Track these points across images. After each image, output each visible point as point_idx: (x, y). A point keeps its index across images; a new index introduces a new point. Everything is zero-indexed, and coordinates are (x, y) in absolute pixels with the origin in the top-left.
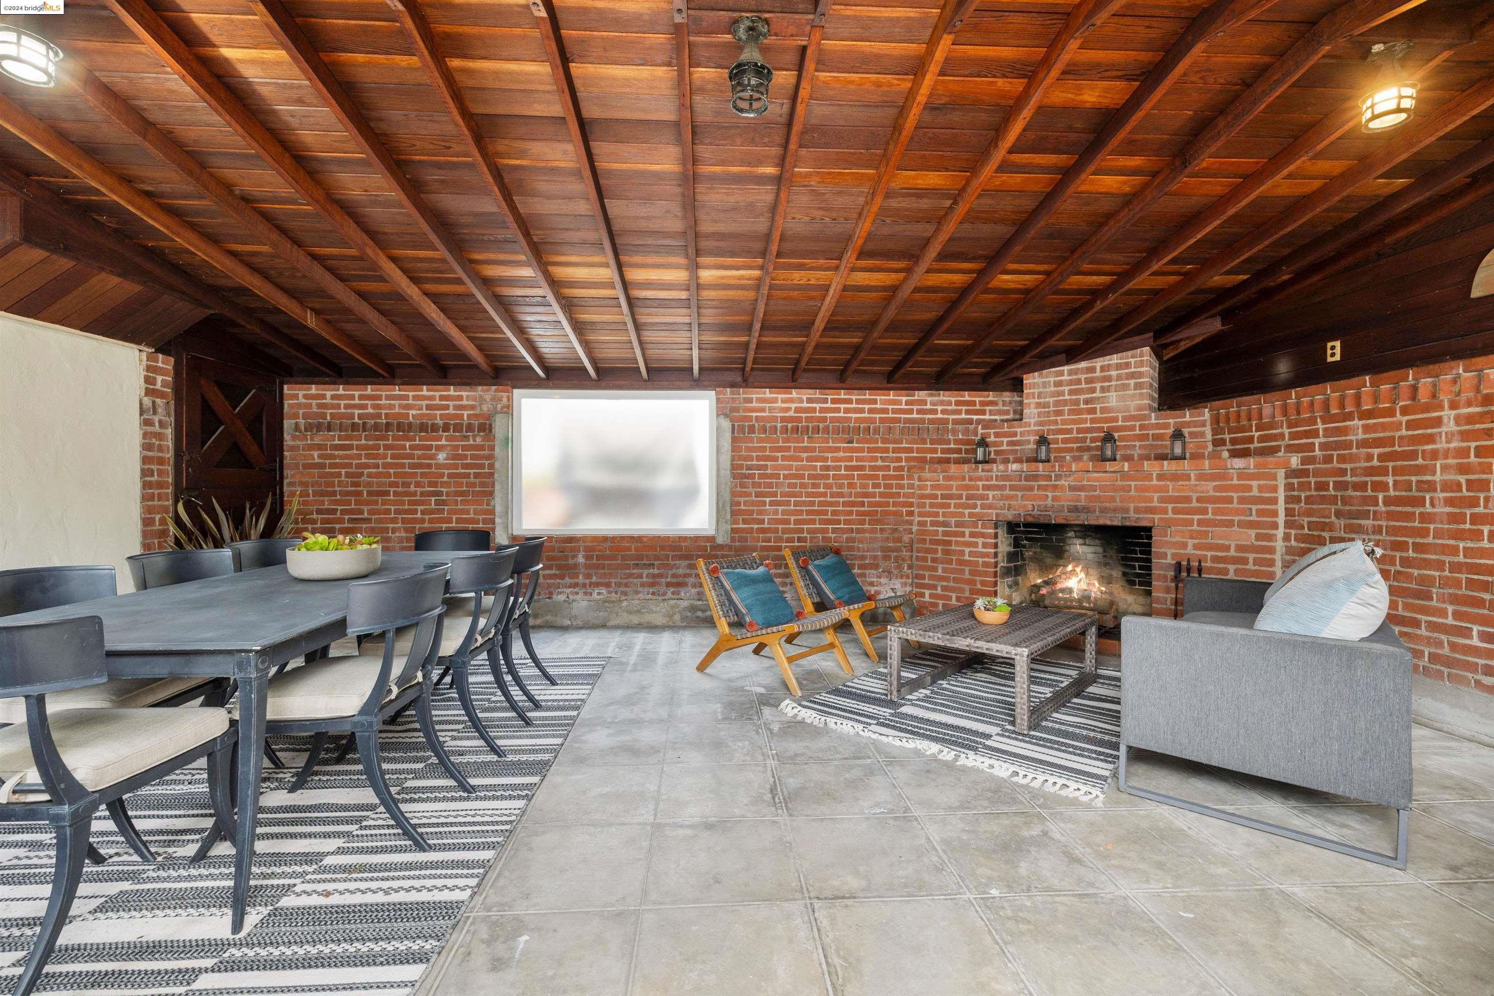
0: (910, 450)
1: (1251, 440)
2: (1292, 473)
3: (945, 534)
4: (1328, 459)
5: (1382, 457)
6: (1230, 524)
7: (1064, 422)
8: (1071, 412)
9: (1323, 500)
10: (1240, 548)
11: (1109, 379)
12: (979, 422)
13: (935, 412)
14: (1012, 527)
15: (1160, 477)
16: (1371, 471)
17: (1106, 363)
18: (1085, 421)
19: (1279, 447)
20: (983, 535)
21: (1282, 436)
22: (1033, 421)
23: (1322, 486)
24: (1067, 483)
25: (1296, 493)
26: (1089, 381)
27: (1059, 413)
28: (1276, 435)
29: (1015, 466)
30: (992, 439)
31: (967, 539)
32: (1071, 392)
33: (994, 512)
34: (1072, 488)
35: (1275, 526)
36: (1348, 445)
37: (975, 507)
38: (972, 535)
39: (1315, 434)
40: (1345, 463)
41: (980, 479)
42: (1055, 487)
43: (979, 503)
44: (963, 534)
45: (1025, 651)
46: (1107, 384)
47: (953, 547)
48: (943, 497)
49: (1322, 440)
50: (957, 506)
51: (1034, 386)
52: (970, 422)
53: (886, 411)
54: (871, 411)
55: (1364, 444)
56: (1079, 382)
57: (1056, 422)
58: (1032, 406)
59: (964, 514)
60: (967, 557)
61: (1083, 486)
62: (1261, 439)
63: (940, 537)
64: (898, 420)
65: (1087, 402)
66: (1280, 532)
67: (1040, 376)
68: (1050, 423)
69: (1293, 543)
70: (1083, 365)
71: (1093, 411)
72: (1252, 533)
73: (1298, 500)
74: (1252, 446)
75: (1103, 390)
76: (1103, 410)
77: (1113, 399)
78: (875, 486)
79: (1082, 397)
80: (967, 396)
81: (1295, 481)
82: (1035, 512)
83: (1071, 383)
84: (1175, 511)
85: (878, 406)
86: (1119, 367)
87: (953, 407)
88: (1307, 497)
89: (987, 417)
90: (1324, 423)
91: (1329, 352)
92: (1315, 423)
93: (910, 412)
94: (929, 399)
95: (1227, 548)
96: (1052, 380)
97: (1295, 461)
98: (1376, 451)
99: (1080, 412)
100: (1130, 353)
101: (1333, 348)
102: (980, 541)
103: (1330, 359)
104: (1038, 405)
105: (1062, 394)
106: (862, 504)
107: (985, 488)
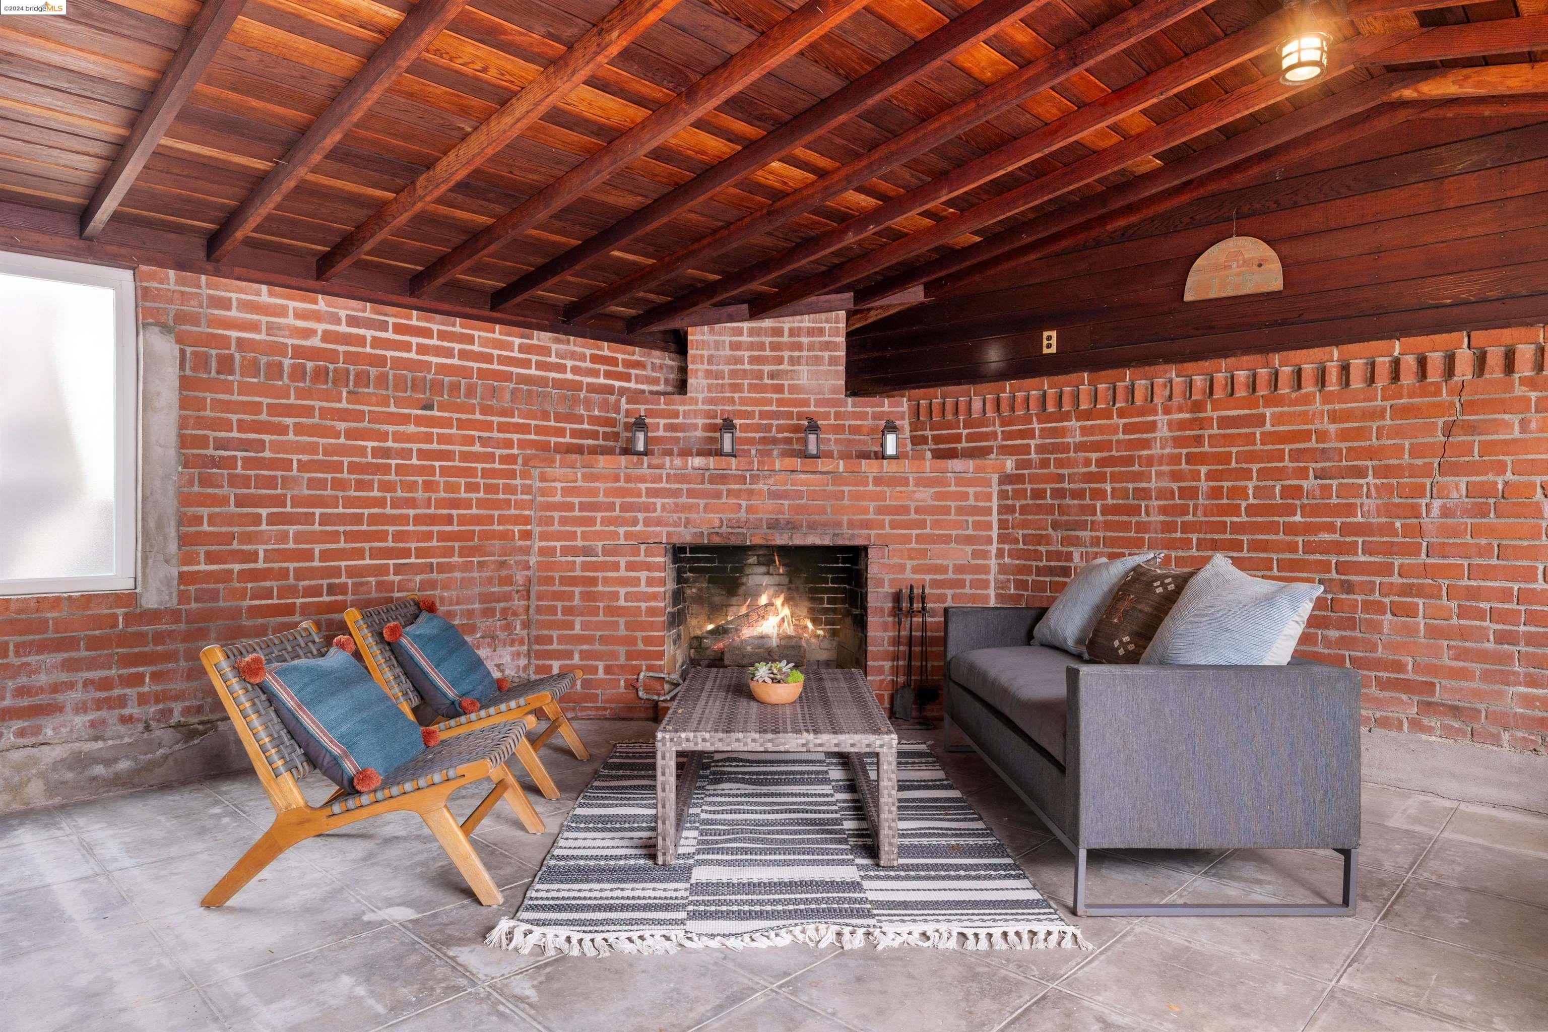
0: (523, 429)
1: (957, 438)
2: (1006, 479)
3: (586, 566)
4: (1045, 463)
5: (1101, 463)
6: (947, 539)
7: (743, 401)
8: (752, 388)
9: (1039, 509)
10: (959, 569)
11: (798, 347)
12: (622, 391)
13: (561, 368)
14: (678, 552)
15: (878, 481)
16: (1089, 477)
17: (796, 325)
18: (769, 402)
19: (991, 447)
20: (648, 567)
21: (995, 434)
22: (701, 396)
23: (1038, 494)
24: (766, 488)
25: (1010, 502)
26: (775, 347)
27: (736, 388)
28: (987, 434)
29: (698, 461)
31: (623, 573)
32: (753, 360)
33: (665, 530)
34: (773, 495)
35: (989, 541)
36: (1065, 448)
37: (635, 522)
38: (630, 566)
39: (1030, 434)
40: (1062, 467)
41: (643, 480)
42: (751, 492)
43: (641, 516)
44: (616, 567)
46: (796, 354)
47: (600, 588)
48: (583, 507)
49: (1039, 441)
50: (606, 521)
51: (703, 345)
52: (610, 390)
53: (488, 358)
54: (463, 355)
55: (1081, 447)
56: (762, 346)
57: (732, 401)
58: (700, 374)
59: (617, 533)
60: (622, 603)
61: (787, 491)
62: (971, 438)
63: (578, 573)
64: (507, 377)
65: (772, 376)
66: (993, 548)
67: (712, 332)
68: (725, 401)
69: (1007, 560)
70: (768, 323)
71: (779, 389)
72: (969, 549)
73: (1011, 510)
74: (959, 446)
75: (793, 361)
76: (793, 389)
77: (804, 376)
78: (471, 487)
79: (767, 368)
80: (606, 349)
81: (1009, 488)
82: (724, 529)
83: (752, 346)
84: (894, 525)
85: (476, 348)
86: (811, 332)
87: (588, 364)
88: (1022, 507)
89: (632, 385)
90: (1040, 421)
91: (1045, 342)
92: (1031, 422)
93: (526, 364)
94: (554, 347)
95: (945, 570)
96: (728, 339)
97: (1009, 465)
98: (1094, 456)
99: (763, 388)
100: (823, 316)
101: (1049, 338)
102: (643, 575)
103: (1046, 351)
104: (708, 374)
105: (739, 361)
106: (449, 520)
107: (651, 493)
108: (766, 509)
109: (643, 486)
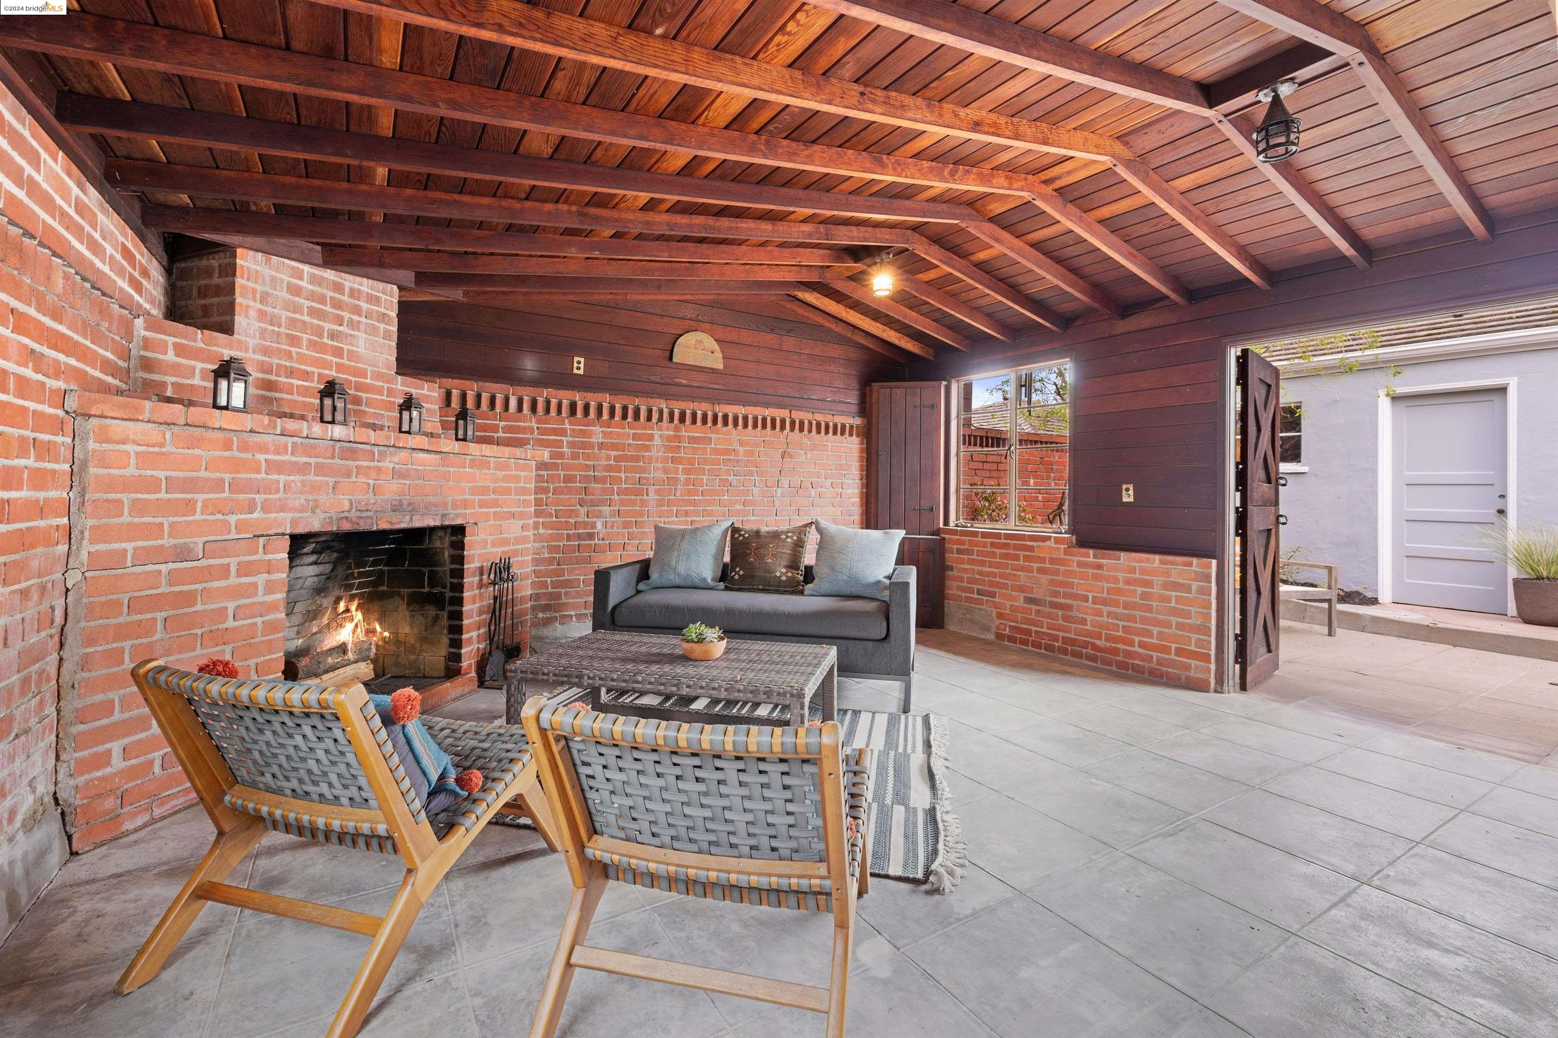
0: (67, 346)
1: (495, 429)
2: (542, 466)
3: (174, 578)
4: (575, 456)
5: (616, 459)
6: (508, 516)
7: (302, 358)
8: (313, 345)
9: (570, 491)
10: (516, 541)
11: (357, 310)
13: (103, 255)
16: (609, 468)
17: (356, 286)
19: (528, 439)
21: (532, 429)
22: (252, 342)
23: (569, 479)
24: (391, 466)
25: (545, 485)
27: (294, 341)
28: (525, 428)
30: (170, 356)
31: (233, 580)
32: (313, 312)
33: (289, 516)
34: (397, 474)
35: (529, 516)
36: (591, 445)
37: (251, 507)
38: (244, 569)
39: (563, 432)
40: (588, 460)
43: (259, 498)
46: (356, 318)
47: (199, 607)
49: (570, 439)
50: (211, 507)
51: (256, 276)
53: (50, 206)
55: (602, 446)
56: (322, 299)
57: (289, 355)
58: (252, 313)
59: (226, 523)
60: (230, 623)
61: (408, 470)
62: (507, 429)
66: (532, 522)
68: (279, 352)
69: (541, 531)
70: (329, 274)
71: (338, 352)
72: (521, 523)
73: (546, 490)
74: (496, 435)
75: (351, 324)
76: (352, 355)
77: (362, 343)
78: (23, 446)
80: (130, 240)
81: (545, 473)
83: (312, 296)
84: (481, 505)
87: (119, 257)
88: (555, 489)
90: (571, 424)
91: (576, 365)
92: (563, 423)
93: (79, 233)
94: (99, 216)
95: (509, 542)
97: (546, 455)
98: (613, 453)
99: (323, 348)
101: (579, 362)
103: (575, 371)
104: (262, 315)
105: (297, 309)
108: (392, 489)
109: (261, 457)
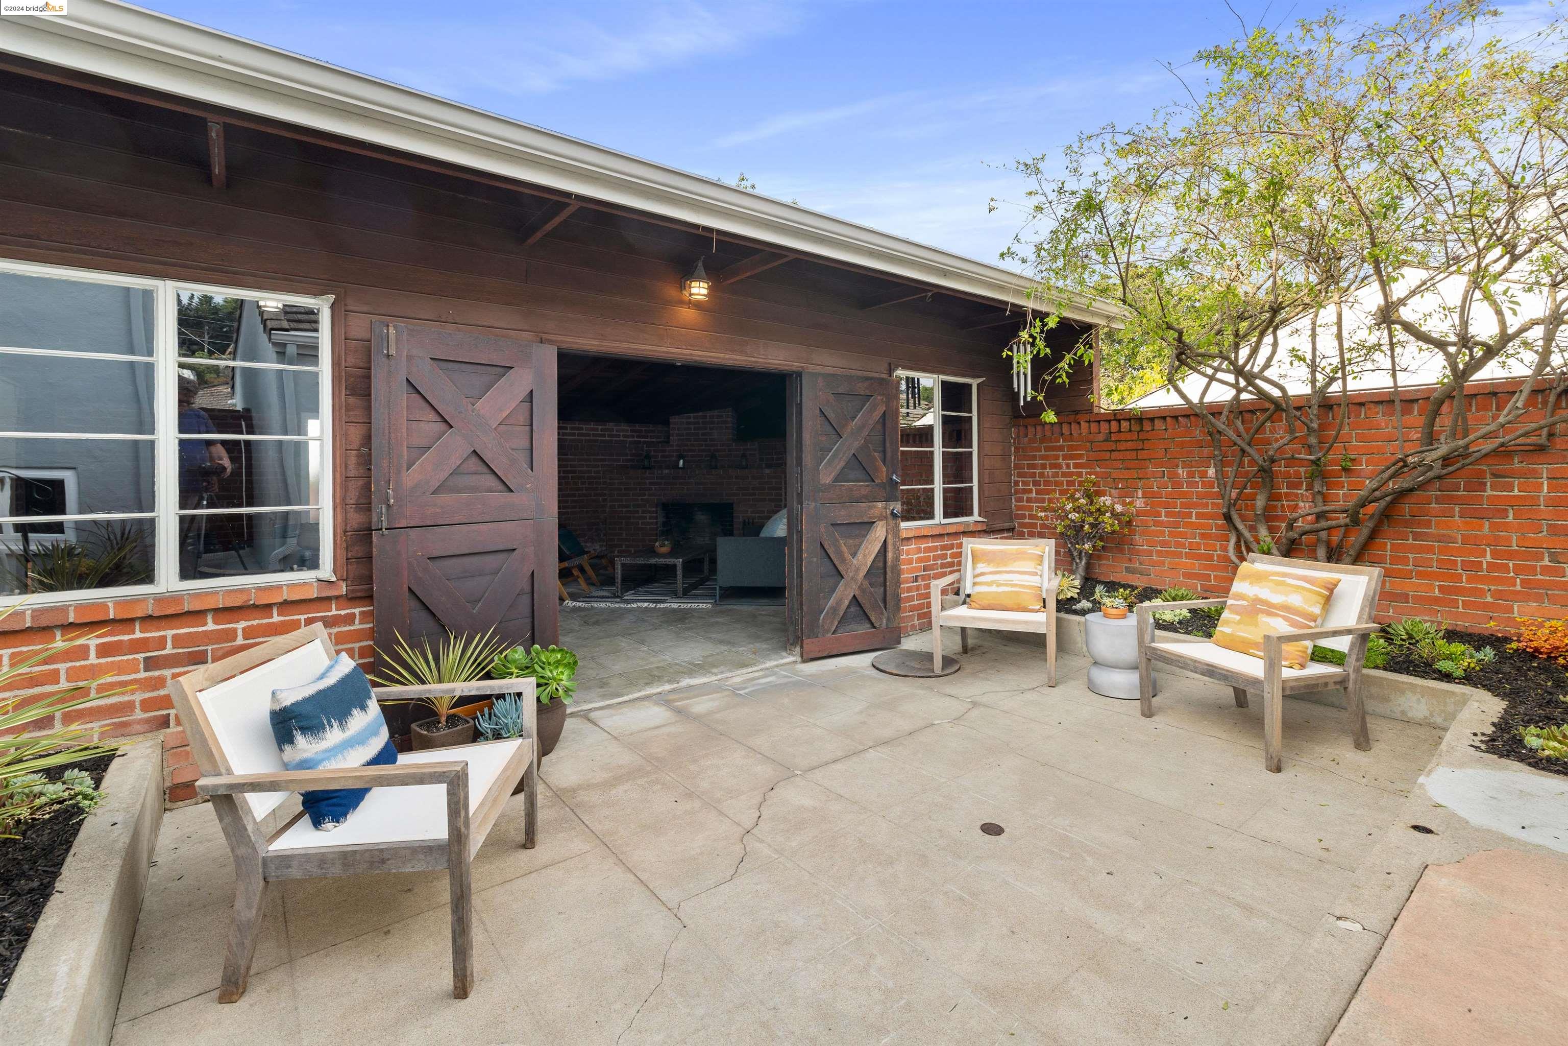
0: (604, 460)
3: (626, 512)
6: (765, 500)
7: (691, 445)
8: (695, 440)
11: (713, 423)
12: (644, 442)
13: (619, 436)
14: (665, 506)
15: (736, 478)
17: (712, 414)
18: (702, 446)
20: (650, 512)
22: (675, 444)
24: (694, 481)
26: (703, 423)
27: (689, 440)
29: (667, 471)
30: (652, 453)
31: (640, 514)
33: (658, 498)
37: (645, 495)
38: (643, 512)
41: (647, 478)
42: (688, 483)
43: (647, 493)
44: (637, 512)
45: (681, 560)
46: (712, 426)
47: (632, 520)
48: (626, 489)
50: (634, 495)
51: (675, 423)
52: (640, 442)
53: (589, 435)
54: (579, 435)
56: (698, 423)
57: (687, 445)
58: (674, 435)
60: (640, 526)
63: (624, 515)
64: (596, 441)
65: (703, 434)
67: (679, 418)
68: (684, 445)
70: (700, 414)
71: (706, 440)
72: (773, 504)
75: (711, 428)
76: (711, 440)
77: (715, 434)
78: (583, 483)
79: (700, 432)
80: (637, 427)
82: (678, 497)
83: (694, 423)
84: (743, 495)
85: (584, 432)
86: (718, 417)
87: (629, 433)
89: (649, 440)
93: (604, 436)
94: (615, 428)
95: (764, 512)
96: (685, 421)
99: (699, 440)
100: (722, 410)
102: (648, 515)
104: (678, 435)
105: (690, 429)
106: (574, 495)
107: (651, 484)
109: (647, 481)
